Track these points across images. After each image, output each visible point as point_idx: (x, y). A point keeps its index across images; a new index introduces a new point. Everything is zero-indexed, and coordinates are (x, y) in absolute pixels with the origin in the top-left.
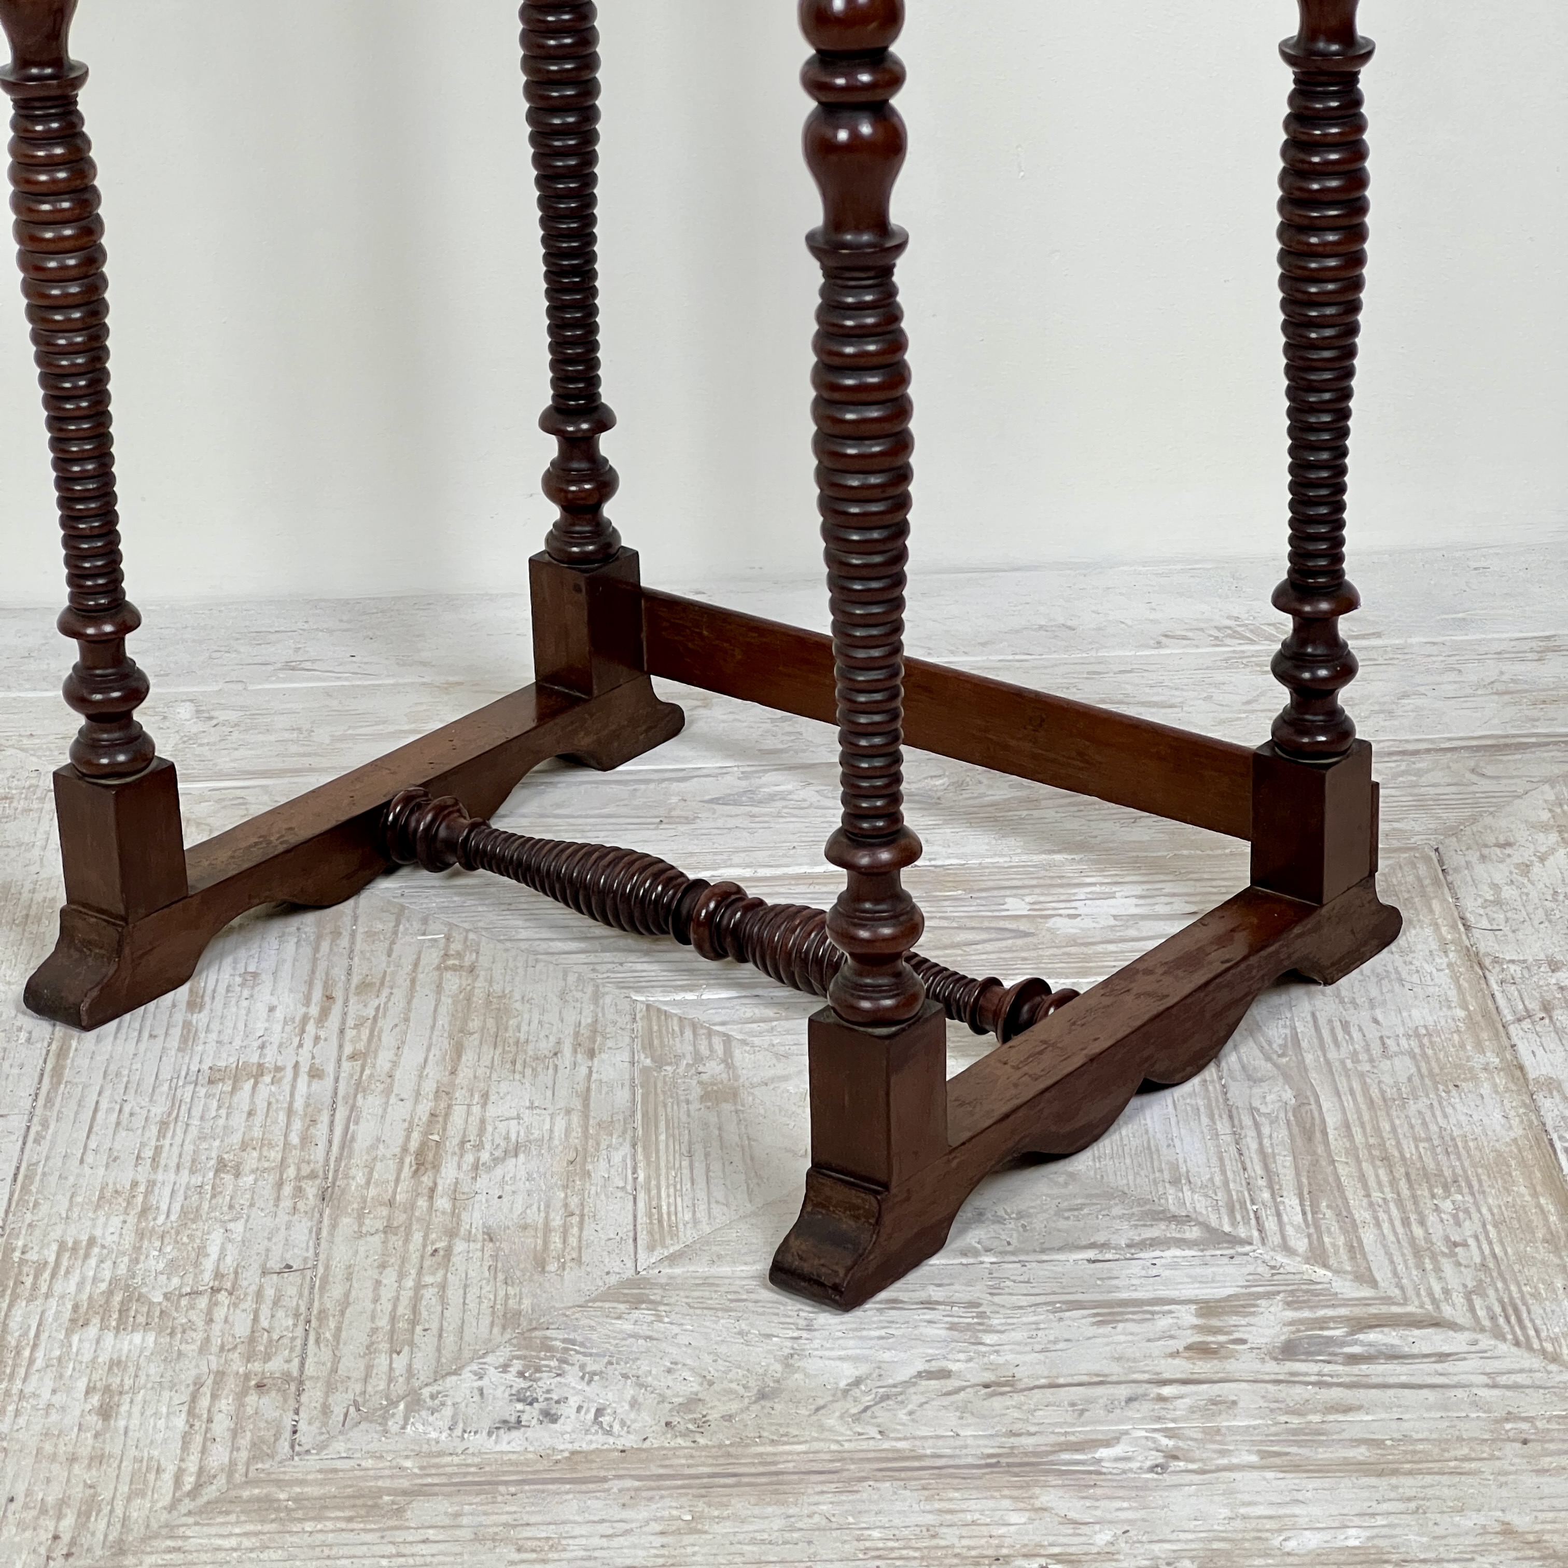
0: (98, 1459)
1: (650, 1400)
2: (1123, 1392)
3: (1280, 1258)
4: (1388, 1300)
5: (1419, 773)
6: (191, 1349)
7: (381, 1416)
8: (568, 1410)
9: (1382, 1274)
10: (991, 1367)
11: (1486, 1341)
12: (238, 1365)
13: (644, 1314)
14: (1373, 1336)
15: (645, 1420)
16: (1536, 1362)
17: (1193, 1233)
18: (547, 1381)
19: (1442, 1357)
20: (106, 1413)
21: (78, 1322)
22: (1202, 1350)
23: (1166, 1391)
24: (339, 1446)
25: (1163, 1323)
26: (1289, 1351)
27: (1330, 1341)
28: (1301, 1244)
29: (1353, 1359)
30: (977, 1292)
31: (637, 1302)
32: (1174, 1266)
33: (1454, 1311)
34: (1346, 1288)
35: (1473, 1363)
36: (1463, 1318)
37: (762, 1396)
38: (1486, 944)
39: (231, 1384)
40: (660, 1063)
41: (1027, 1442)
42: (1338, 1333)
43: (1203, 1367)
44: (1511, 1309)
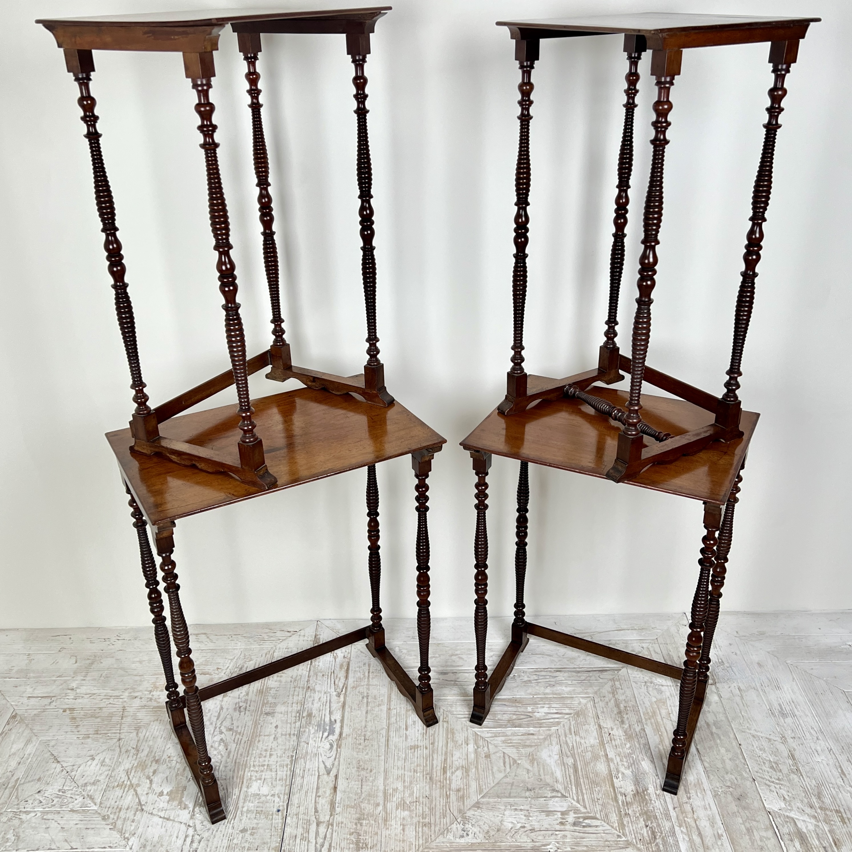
0: (404, 841)
1: (481, 831)
2: (550, 832)
3: (573, 801)
4: (588, 813)
5: (590, 677)
6: (414, 815)
7: (443, 834)
8: (470, 833)
9: (588, 806)
10: (531, 825)
11: (603, 823)
12: (421, 820)
13: (479, 811)
14: (586, 821)
15: (481, 836)
16: (610, 828)
17: (560, 795)
18: (467, 826)
19: (597, 826)
20: (403, 830)
21: (397, 808)
22: (562, 823)
23: (557, 833)
24: (438, 840)
25: (556, 816)
26: (574, 824)
27: (580, 822)
28: (575, 798)
29: (584, 827)
30: (527, 807)
31: (478, 808)
32: (557, 802)
33: (598, 816)
34: (583, 810)
35: (601, 828)
36: (599, 818)
37: (498, 831)
38: (602, 724)
39: (421, 825)
40: (478, 747)
41: (537, 844)
42: (581, 820)
43: (562, 827)
44: (607, 815)
